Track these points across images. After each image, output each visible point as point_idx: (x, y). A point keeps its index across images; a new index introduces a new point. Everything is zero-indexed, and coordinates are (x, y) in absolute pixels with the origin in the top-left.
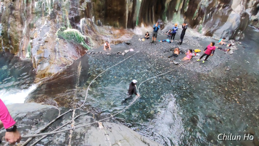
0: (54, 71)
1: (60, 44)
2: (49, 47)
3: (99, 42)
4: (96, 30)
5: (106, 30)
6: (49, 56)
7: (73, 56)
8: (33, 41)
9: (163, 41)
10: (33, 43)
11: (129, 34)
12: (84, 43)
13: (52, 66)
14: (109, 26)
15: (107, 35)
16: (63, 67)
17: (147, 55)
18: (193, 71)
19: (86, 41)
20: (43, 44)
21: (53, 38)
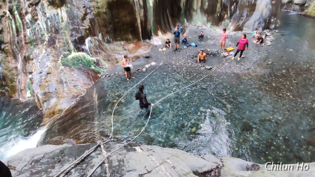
0: (65, 106)
1: (65, 73)
2: (53, 79)
3: (112, 62)
4: (106, 49)
5: (118, 47)
6: (56, 89)
7: (85, 84)
8: (32, 75)
9: (187, 47)
10: (33, 78)
11: (147, 46)
12: (95, 67)
13: (62, 101)
14: (121, 41)
15: (120, 52)
16: (75, 99)
17: (172, 66)
18: (231, 73)
19: (97, 63)
20: (45, 77)
21: (56, 67)
